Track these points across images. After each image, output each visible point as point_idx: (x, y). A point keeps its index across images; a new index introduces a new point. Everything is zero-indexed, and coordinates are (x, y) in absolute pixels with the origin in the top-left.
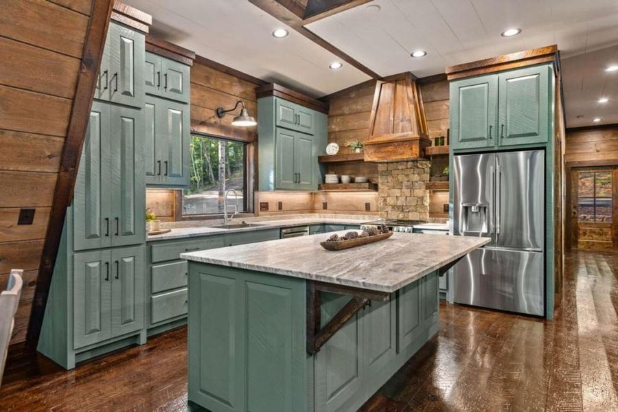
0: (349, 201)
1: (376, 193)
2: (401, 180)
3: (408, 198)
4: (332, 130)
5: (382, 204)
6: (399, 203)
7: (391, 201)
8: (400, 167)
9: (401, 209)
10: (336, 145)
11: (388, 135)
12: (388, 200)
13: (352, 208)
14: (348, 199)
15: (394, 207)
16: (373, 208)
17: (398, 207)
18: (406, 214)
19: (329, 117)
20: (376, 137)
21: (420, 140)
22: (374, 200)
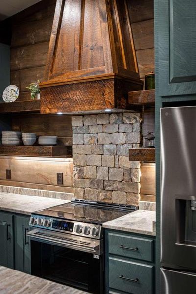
0: (38, 170)
1: (71, 159)
2: (100, 142)
3: (111, 170)
4: (16, 68)
5: (77, 176)
6: (99, 176)
7: (89, 172)
8: (99, 122)
9: (102, 185)
10: (15, 88)
11: (72, 73)
12: (85, 171)
13: (42, 180)
14: (36, 167)
15: (92, 181)
16: (67, 180)
17: (98, 182)
18: (108, 193)
19: (11, 48)
20: (57, 75)
21: (115, 80)
22: (68, 170)
